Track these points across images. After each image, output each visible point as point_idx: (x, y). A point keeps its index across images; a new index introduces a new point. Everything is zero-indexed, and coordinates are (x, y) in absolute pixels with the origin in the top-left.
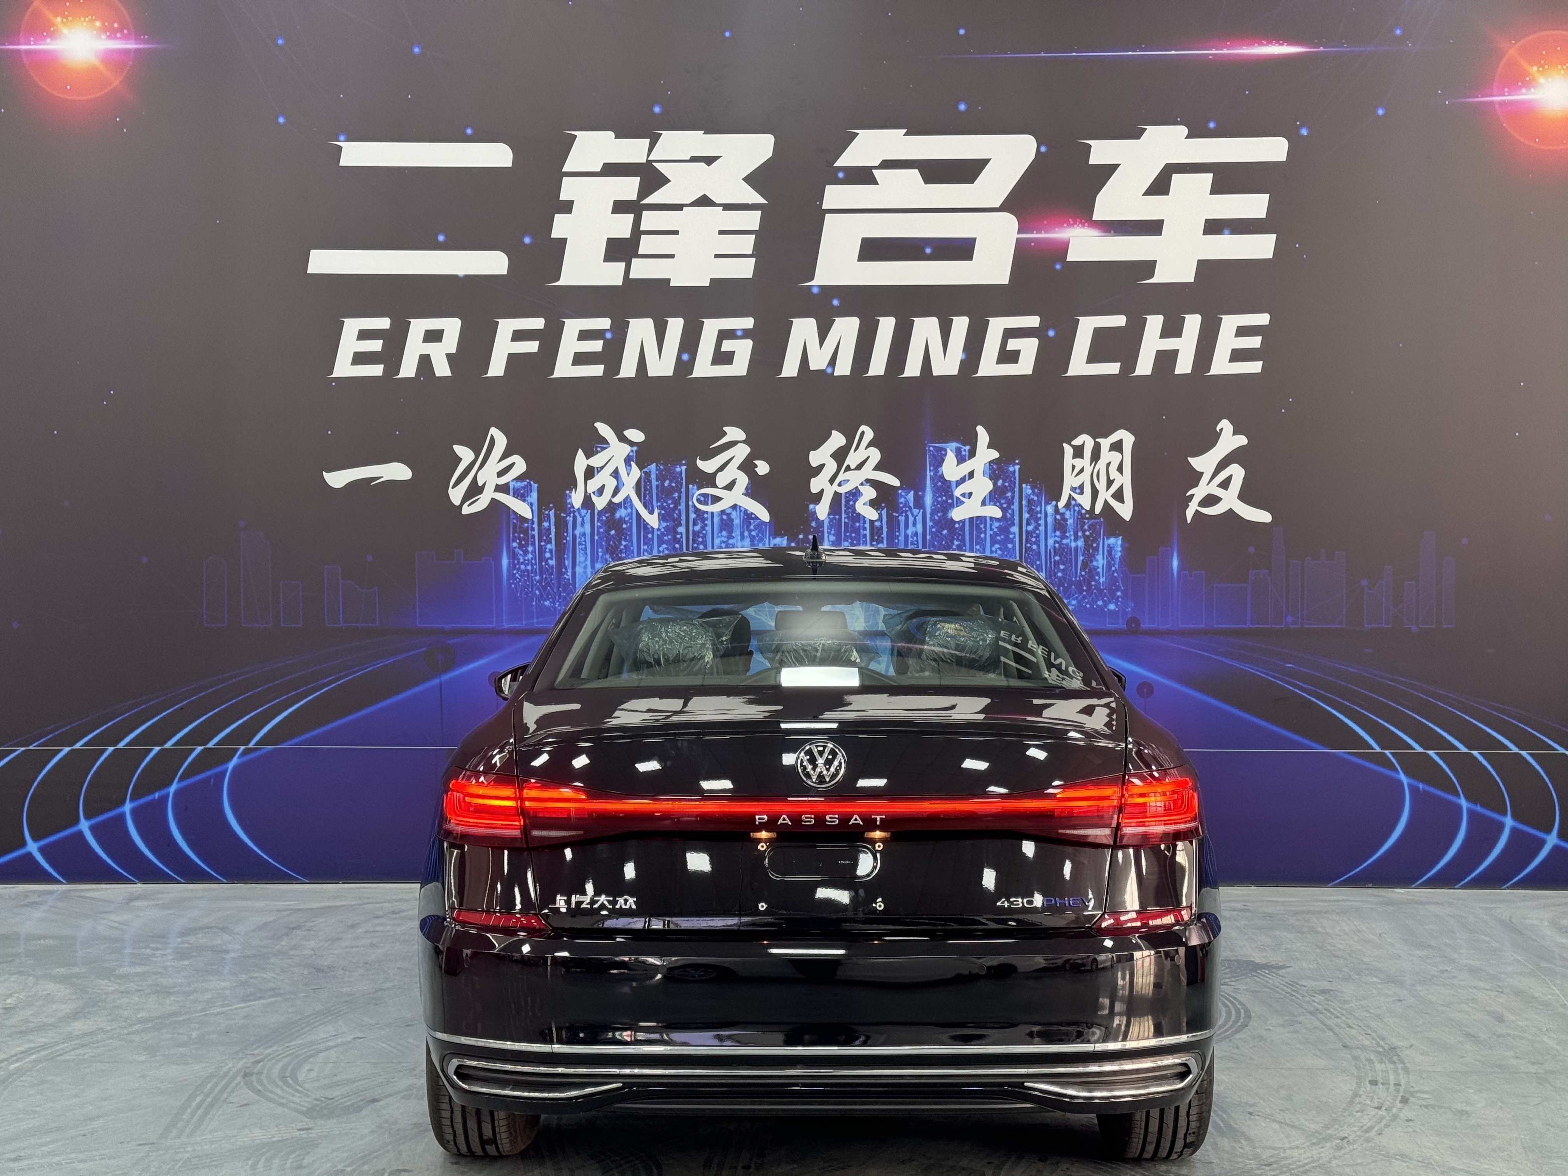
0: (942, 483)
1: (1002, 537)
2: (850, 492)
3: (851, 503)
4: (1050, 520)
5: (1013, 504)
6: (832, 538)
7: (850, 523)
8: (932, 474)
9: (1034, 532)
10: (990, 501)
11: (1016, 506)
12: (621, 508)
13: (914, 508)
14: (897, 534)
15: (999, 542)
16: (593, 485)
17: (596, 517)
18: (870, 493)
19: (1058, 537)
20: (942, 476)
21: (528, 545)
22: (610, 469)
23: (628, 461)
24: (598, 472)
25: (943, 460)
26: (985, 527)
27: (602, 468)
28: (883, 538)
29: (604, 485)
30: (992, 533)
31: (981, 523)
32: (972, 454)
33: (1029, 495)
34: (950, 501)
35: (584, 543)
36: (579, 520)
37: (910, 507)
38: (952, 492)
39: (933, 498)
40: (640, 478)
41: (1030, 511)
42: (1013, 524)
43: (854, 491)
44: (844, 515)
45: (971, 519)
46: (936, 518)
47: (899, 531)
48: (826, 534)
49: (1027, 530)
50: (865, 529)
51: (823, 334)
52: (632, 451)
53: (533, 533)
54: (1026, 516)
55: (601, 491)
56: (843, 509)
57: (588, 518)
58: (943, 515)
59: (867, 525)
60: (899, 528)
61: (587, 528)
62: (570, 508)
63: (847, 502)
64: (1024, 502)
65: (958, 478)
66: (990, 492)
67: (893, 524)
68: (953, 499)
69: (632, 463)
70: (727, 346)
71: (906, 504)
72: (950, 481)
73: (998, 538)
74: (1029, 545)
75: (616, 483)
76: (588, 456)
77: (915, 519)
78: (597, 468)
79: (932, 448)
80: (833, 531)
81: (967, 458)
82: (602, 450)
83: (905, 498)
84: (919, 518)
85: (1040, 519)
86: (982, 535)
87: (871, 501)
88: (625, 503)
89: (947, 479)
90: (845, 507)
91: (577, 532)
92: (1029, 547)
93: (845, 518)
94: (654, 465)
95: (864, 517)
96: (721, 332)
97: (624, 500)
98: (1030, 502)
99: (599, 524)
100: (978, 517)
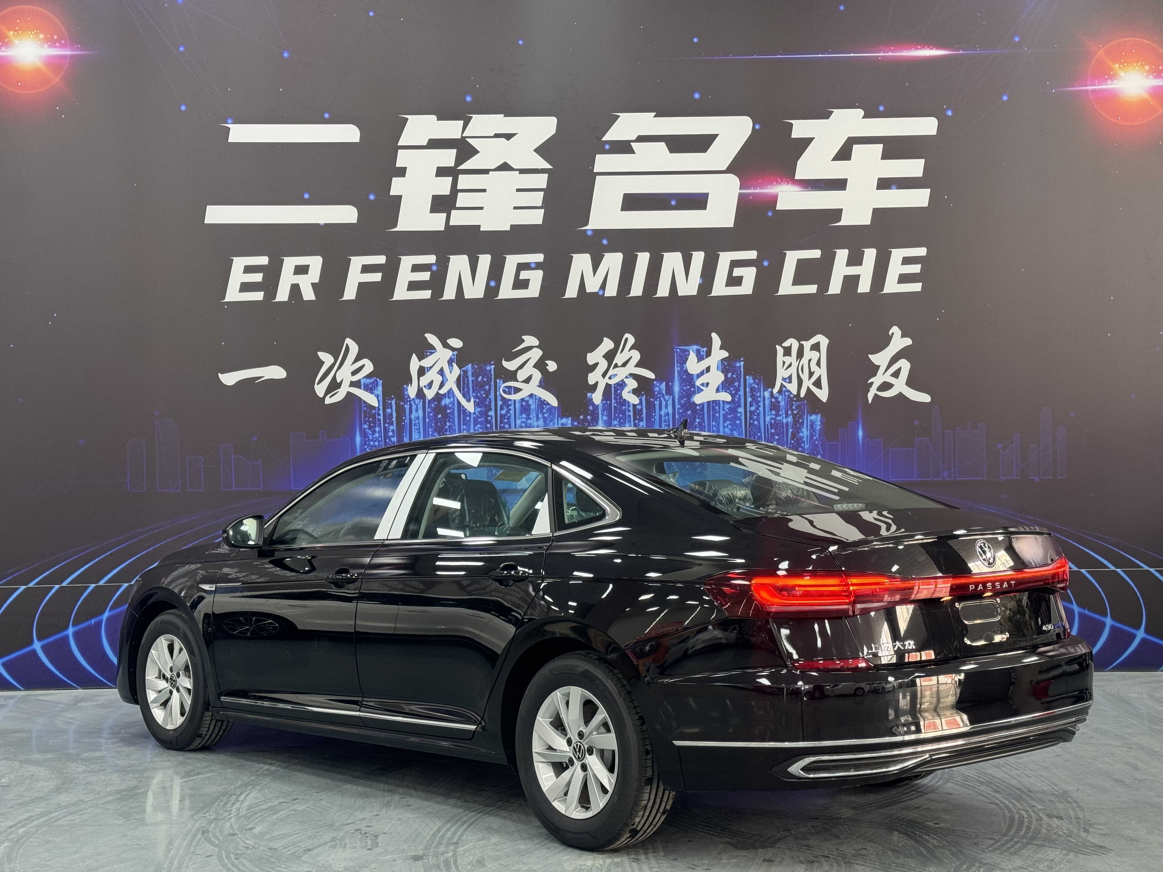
0: (686, 375)
1: (732, 415)
2: (617, 384)
3: (619, 392)
4: (767, 402)
5: (739, 391)
6: (605, 418)
7: (618, 407)
8: (679, 369)
9: (756, 412)
10: (722, 389)
11: (741, 393)
12: (446, 397)
13: (666, 395)
14: (654, 414)
15: (729, 420)
16: (424, 381)
17: (427, 404)
18: (632, 384)
19: (774, 415)
20: (686, 371)
21: (375, 426)
22: (437, 368)
23: (450, 362)
24: (428, 371)
25: (687, 359)
26: (719, 408)
27: (431, 367)
28: (642, 418)
29: (432, 381)
30: (724, 412)
31: (716, 406)
32: (709, 354)
33: (752, 384)
34: (692, 389)
36: (414, 407)
37: (663, 394)
38: (694, 382)
39: (680, 387)
40: (460, 375)
41: (752, 396)
42: (740, 406)
43: (621, 383)
44: (613, 401)
45: (709, 402)
46: (683, 402)
47: (655, 412)
48: (600, 416)
49: (750, 410)
50: (629, 411)
51: (595, 266)
52: (453, 355)
53: (379, 417)
54: (749, 399)
55: (430, 385)
56: (613, 396)
57: (420, 406)
58: (688, 400)
59: (631, 408)
60: (655, 410)
61: (420, 413)
62: (407, 398)
63: (616, 391)
64: (748, 390)
65: (698, 372)
66: (723, 382)
67: (650, 407)
68: (694, 388)
69: (453, 363)
70: (524, 275)
72: (692, 374)
74: (752, 421)
75: (442, 379)
76: (420, 359)
77: (667, 403)
78: (427, 368)
79: (678, 350)
80: (605, 414)
81: (705, 357)
82: (431, 355)
83: (659, 387)
84: (670, 402)
85: (760, 402)
86: (717, 415)
87: (633, 390)
88: (448, 394)
89: (690, 373)
90: (614, 394)
91: (413, 416)
92: (752, 423)
93: (614, 403)
94: (470, 365)
95: (629, 402)
96: (519, 264)
97: (448, 392)
98: (752, 389)
99: (429, 410)
100: (713, 401)
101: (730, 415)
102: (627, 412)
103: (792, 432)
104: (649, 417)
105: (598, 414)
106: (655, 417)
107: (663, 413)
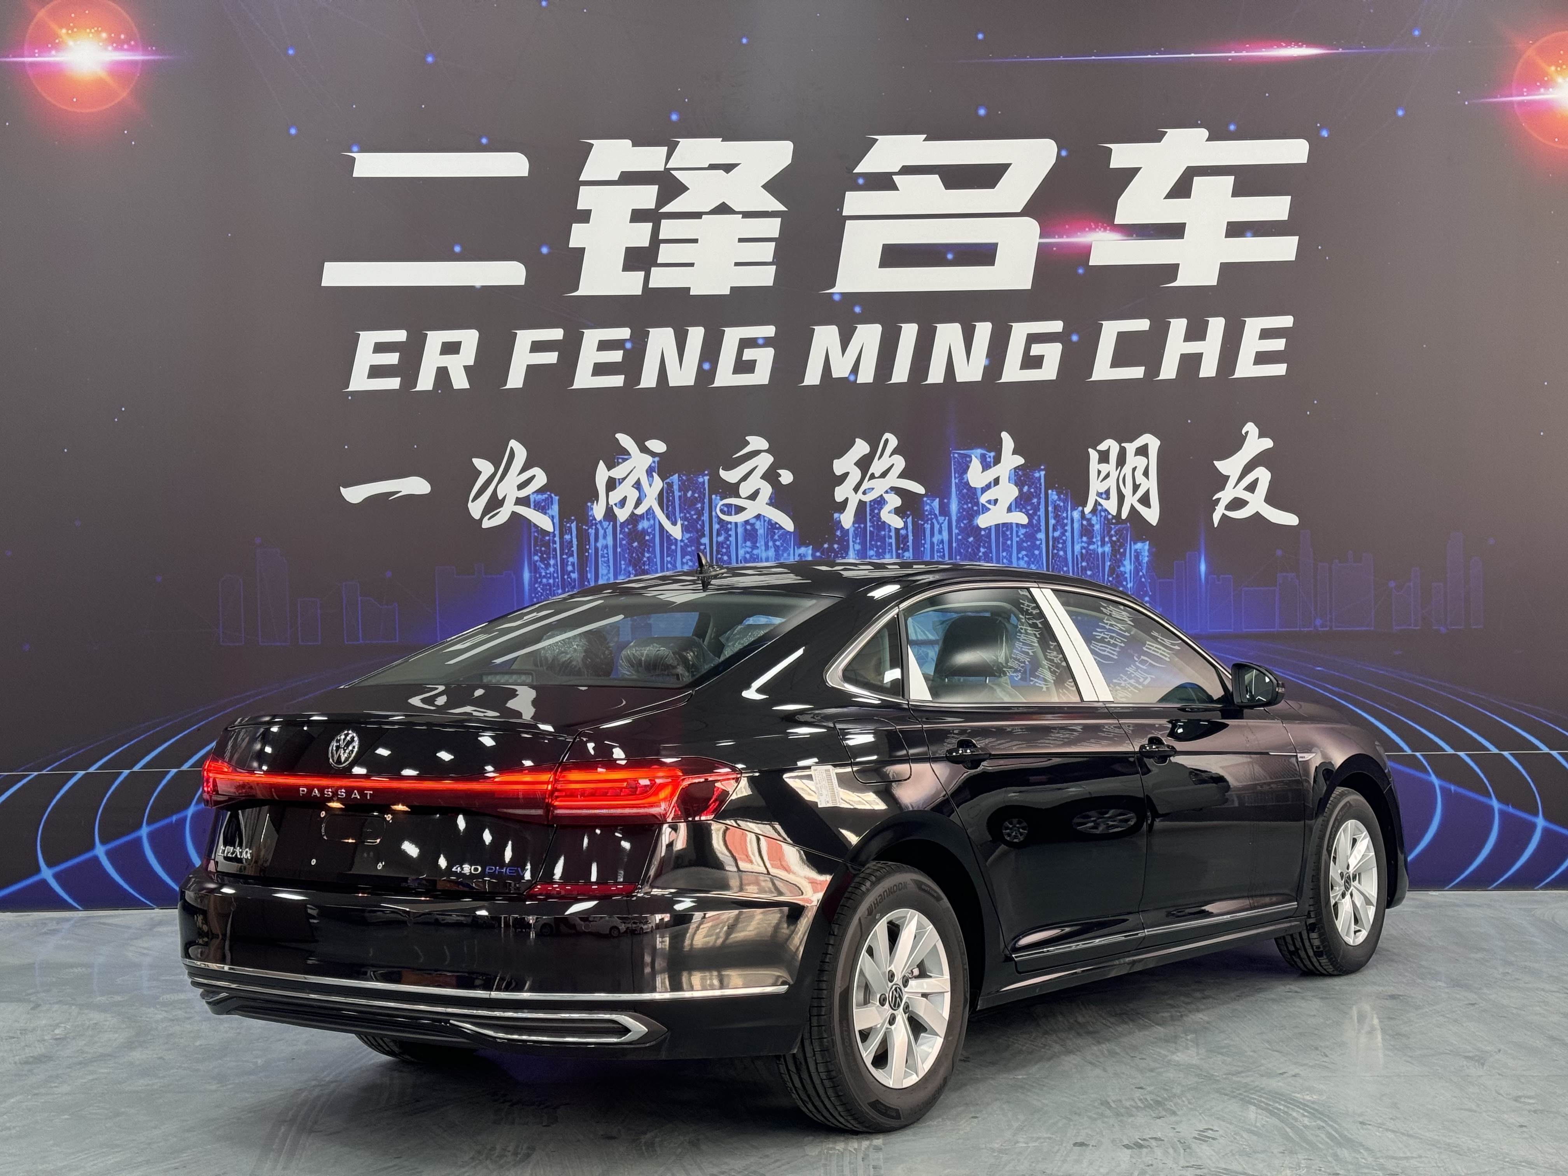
0: (967, 490)
1: (1029, 543)
2: (874, 501)
3: (876, 511)
4: (1076, 525)
5: (1039, 510)
6: (858, 547)
7: (876, 531)
8: (957, 481)
9: (1061, 538)
10: (1016, 507)
11: (1042, 512)
12: (644, 519)
13: (940, 515)
14: (923, 542)
15: (1025, 549)
16: (615, 497)
17: (618, 529)
18: (895, 501)
19: (1085, 542)
20: (967, 483)
21: (549, 558)
22: (631, 480)
23: (650, 472)
24: (620, 483)
25: (968, 467)
26: (1012, 534)
27: (624, 479)
28: (908, 546)
29: (626, 497)
30: (1018, 539)
31: (1007, 530)
32: (997, 460)
34: (975, 508)
36: (601, 532)
37: (935, 515)
38: (977, 499)
39: (958, 505)
40: (662, 489)
41: (1056, 517)
43: (879, 499)
44: (869, 524)
45: (997, 526)
46: (962, 525)
47: (925, 539)
48: (851, 543)
49: (1053, 536)
50: (890, 537)
51: (845, 342)
52: (654, 462)
53: (555, 546)
54: (1052, 522)
55: (623, 503)
56: (868, 517)
57: (610, 530)
58: (969, 522)
59: (893, 534)
60: (925, 536)
61: (610, 541)
62: (592, 520)
63: (872, 510)
64: (1050, 509)
65: (983, 485)
66: (1016, 499)
67: (919, 532)
68: (978, 506)
69: (654, 474)
70: (748, 354)
71: (932, 512)
72: (975, 488)
73: (1025, 545)
74: (1056, 551)
75: (638, 495)
76: (610, 467)
77: (941, 527)
78: (619, 479)
79: (956, 456)
80: (858, 541)
81: (992, 465)
82: (624, 462)
83: (931, 506)
84: (945, 526)
85: (1066, 525)
86: (1009, 542)
87: (896, 509)
88: (647, 515)
89: (972, 486)
90: (870, 515)
91: (599, 545)
92: (1056, 554)
93: (870, 527)
94: (676, 476)
95: (890, 526)
96: (741, 340)
97: (646, 511)
98: (1056, 508)
99: (621, 536)
100: (1004, 524)
101: (1027, 543)
102: (887, 539)
103: (1110, 566)
104: (917, 544)
105: (848, 541)
106: (926, 545)
107: (935, 540)
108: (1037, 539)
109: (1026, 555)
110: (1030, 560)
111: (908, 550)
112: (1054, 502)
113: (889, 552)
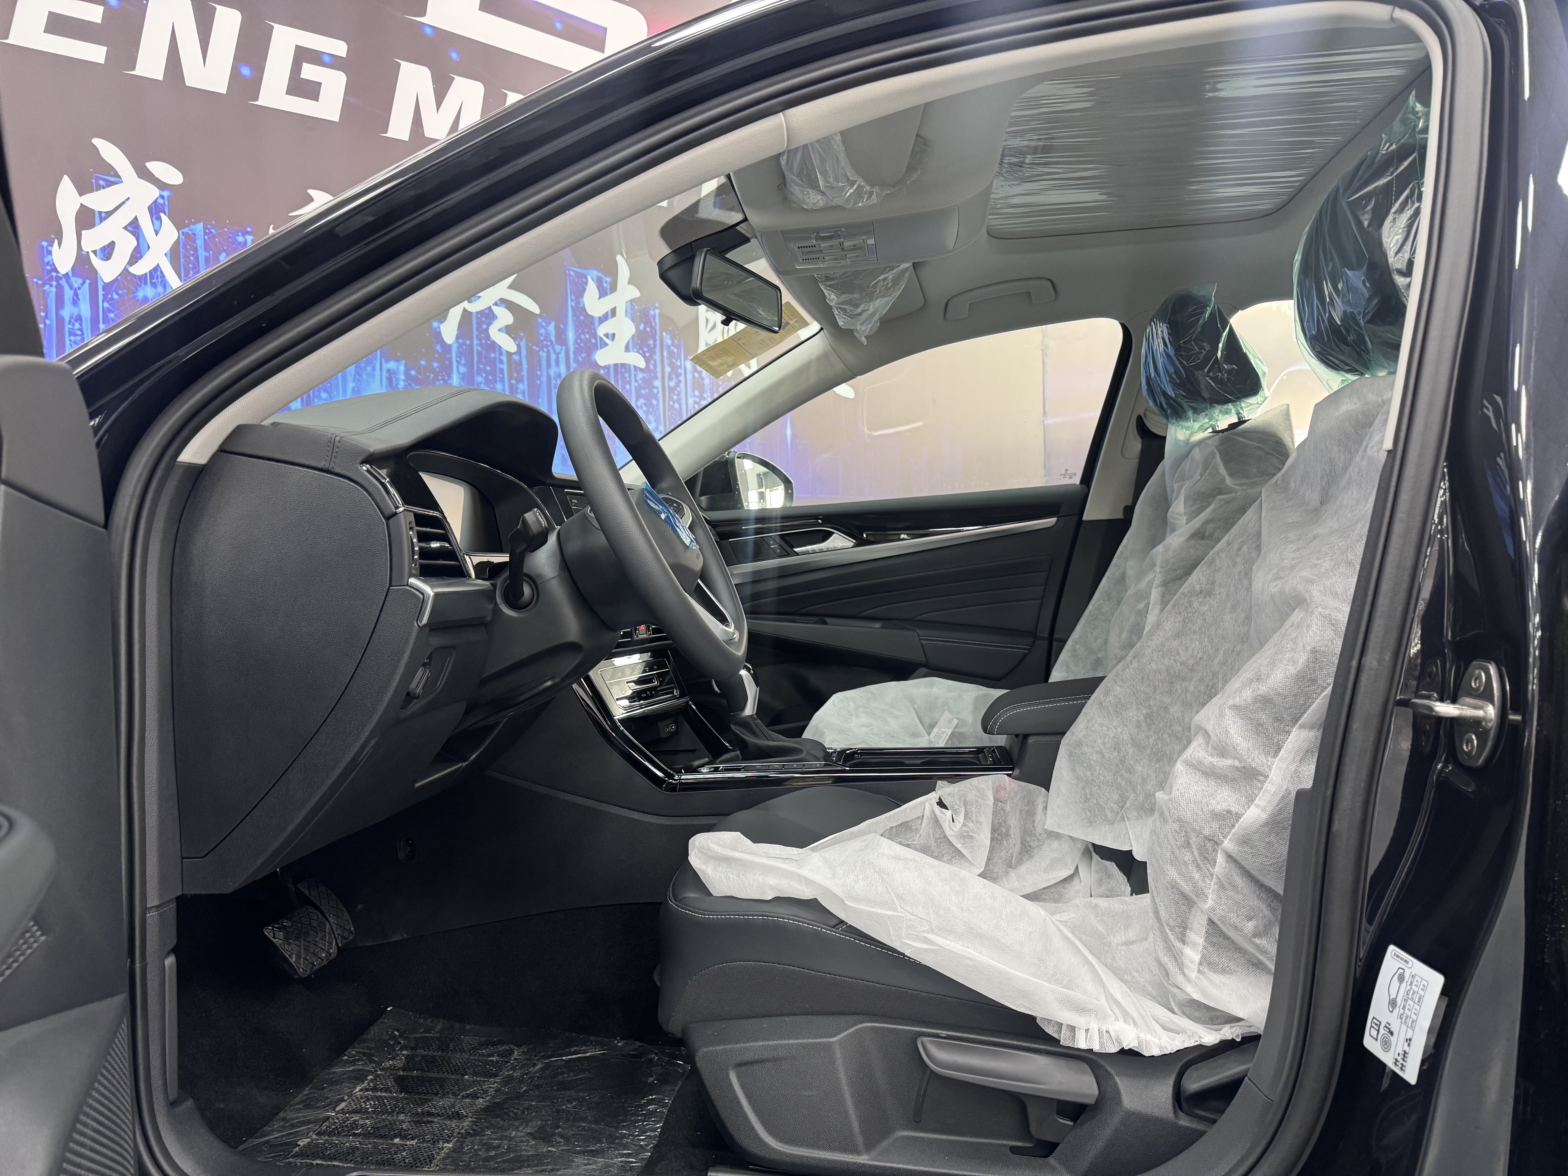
0: (584, 316)
1: (647, 391)
2: (481, 313)
3: (484, 326)
4: (689, 377)
5: (655, 353)
6: (463, 369)
7: (484, 352)
8: (573, 304)
9: (676, 389)
10: (633, 348)
11: (657, 357)
12: (146, 284)
13: (556, 344)
14: (539, 373)
15: (643, 396)
16: (93, 239)
17: (101, 293)
18: (505, 317)
19: (697, 397)
20: (584, 309)
22: (123, 218)
23: (155, 210)
24: (102, 220)
25: (585, 289)
26: (630, 376)
27: (109, 214)
28: (522, 376)
29: (113, 244)
30: (636, 384)
31: (625, 372)
32: (614, 288)
33: (670, 346)
34: (593, 341)
35: (79, 333)
36: (68, 294)
37: (551, 341)
38: (595, 329)
39: (576, 334)
40: (177, 242)
41: (671, 365)
42: (656, 377)
43: (487, 311)
44: (475, 342)
45: (616, 365)
46: (580, 359)
47: (540, 370)
48: (455, 364)
49: (669, 385)
50: (501, 362)
51: (441, 93)
52: (162, 197)
54: (668, 369)
55: (107, 252)
56: (475, 333)
57: (85, 292)
58: (587, 357)
59: (504, 358)
60: (540, 366)
61: (85, 309)
62: (50, 272)
63: (479, 324)
64: (665, 354)
65: (600, 315)
66: (633, 336)
67: (534, 360)
68: (596, 339)
69: (162, 215)
70: (309, 72)
71: (547, 336)
72: (592, 317)
73: (643, 392)
74: (671, 403)
75: (135, 243)
76: (83, 188)
77: (558, 357)
78: (100, 213)
79: (572, 273)
80: (463, 362)
81: (609, 292)
82: (109, 186)
83: (546, 329)
84: (562, 357)
85: (680, 374)
86: (628, 387)
87: (507, 327)
88: (152, 277)
89: (589, 313)
90: (477, 330)
91: (66, 313)
92: (672, 406)
93: (477, 345)
94: (200, 226)
95: (500, 347)
96: (298, 49)
97: (150, 272)
98: (671, 353)
99: (106, 305)
100: (623, 365)
101: (645, 389)
102: (498, 364)
104: (533, 376)
105: (450, 360)
106: (542, 379)
107: (552, 373)
108: (654, 387)
109: (645, 404)
110: (648, 410)
111: (522, 381)
112: (668, 347)
113: (500, 381)
